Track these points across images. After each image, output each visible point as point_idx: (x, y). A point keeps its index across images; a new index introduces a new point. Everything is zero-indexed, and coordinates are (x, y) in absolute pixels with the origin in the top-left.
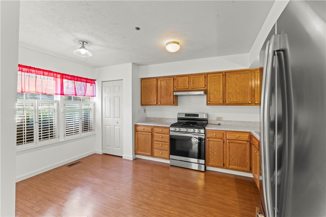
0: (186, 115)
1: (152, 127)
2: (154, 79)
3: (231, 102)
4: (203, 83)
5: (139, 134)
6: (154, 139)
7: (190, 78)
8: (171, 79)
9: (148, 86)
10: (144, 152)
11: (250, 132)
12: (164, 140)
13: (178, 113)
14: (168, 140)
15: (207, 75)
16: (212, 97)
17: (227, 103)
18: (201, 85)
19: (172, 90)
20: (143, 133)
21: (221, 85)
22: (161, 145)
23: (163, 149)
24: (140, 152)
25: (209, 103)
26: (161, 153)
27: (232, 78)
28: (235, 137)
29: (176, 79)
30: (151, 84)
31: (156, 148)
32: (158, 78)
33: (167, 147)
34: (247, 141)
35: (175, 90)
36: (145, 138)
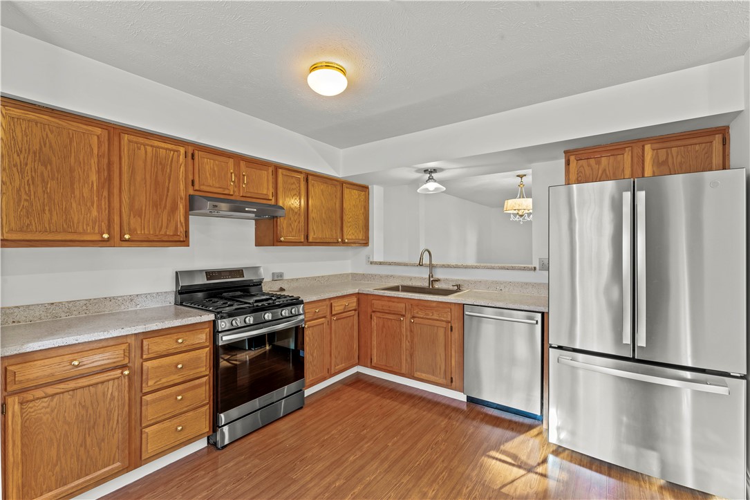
0: (210, 274)
1: (132, 341)
2: (90, 128)
3: (316, 238)
4: (268, 189)
5: (38, 399)
6: (144, 385)
7: (237, 165)
8: (174, 151)
9: (51, 147)
10: (79, 478)
11: (358, 293)
12: (191, 373)
13: (177, 273)
14: (205, 369)
15: (277, 167)
16: (285, 226)
17: (310, 240)
18: (265, 192)
19: (182, 190)
20: (72, 385)
21: (300, 199)
22: (179, 398)
23: (185, 409)
24: (51, 491)
25: (282, 239)
26: (179, 428)
27: (316, 189)
28: (342, 307)
29: (193, 155)
30: (71, 142)
31: (152, 422)
32: (114, 131)
33: (203, 392)
34: (355, 310)
35: (191, 192)
36: (84, 407)
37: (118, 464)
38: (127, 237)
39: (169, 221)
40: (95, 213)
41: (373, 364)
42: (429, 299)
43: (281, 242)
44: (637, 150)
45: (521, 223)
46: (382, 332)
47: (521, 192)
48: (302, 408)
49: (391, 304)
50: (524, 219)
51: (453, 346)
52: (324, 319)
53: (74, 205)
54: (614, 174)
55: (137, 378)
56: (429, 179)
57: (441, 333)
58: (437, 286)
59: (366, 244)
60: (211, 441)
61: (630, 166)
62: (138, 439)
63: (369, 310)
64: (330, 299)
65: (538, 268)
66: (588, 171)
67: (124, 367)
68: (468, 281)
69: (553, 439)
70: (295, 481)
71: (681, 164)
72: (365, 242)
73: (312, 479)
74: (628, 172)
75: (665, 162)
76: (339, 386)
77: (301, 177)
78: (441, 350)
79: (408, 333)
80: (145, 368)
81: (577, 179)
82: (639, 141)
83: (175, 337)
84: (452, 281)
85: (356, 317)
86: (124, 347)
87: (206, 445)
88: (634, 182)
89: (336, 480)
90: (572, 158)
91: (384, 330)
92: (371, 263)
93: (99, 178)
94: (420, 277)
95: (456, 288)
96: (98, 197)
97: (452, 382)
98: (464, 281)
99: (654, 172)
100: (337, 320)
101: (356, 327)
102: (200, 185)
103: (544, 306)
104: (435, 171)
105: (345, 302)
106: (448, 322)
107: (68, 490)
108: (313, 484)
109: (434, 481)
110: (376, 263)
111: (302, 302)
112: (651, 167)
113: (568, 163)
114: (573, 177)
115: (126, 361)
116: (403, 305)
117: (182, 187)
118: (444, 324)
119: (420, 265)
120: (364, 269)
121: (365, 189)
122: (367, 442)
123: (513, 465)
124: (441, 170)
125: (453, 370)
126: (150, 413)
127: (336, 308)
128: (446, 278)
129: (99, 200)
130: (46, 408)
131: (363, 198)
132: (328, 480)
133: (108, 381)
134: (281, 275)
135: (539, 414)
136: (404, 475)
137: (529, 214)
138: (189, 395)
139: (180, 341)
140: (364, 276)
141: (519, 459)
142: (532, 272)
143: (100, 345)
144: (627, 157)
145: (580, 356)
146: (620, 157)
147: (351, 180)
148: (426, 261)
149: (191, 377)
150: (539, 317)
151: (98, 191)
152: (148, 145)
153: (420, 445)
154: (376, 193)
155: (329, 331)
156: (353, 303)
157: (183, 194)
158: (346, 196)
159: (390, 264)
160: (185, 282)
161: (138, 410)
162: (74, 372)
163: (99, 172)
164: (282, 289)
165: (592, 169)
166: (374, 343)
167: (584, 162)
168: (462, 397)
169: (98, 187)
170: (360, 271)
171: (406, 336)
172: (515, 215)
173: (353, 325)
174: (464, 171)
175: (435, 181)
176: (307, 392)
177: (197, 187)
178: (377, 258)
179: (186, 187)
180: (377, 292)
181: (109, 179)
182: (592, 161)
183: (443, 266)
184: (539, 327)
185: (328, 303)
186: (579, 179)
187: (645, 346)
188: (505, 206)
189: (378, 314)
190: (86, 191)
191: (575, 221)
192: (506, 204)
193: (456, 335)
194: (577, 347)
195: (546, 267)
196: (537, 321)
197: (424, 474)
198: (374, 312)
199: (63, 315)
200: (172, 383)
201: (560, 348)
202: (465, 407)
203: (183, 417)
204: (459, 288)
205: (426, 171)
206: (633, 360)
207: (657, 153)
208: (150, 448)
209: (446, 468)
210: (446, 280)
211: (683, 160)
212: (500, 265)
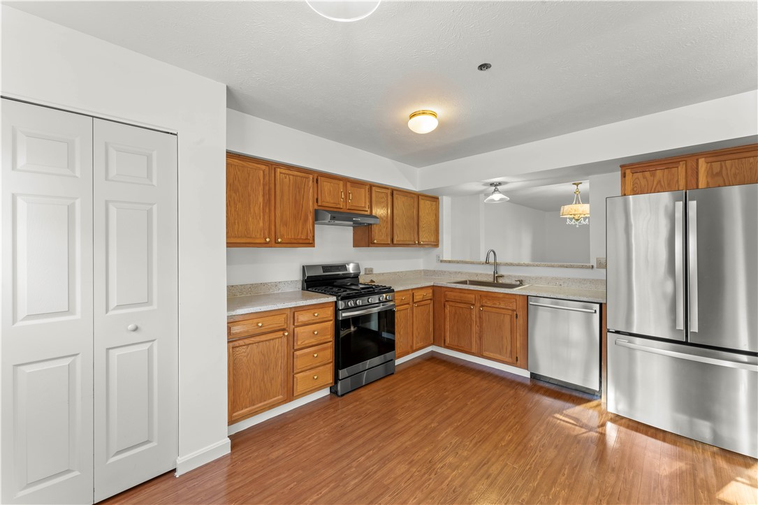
0: (325, 268)
1: (288, 312)
2: (259, 166)
3: (399, 241)
4: (365, 203)
5: (241, 346)
6: (295, 344)
7: (345, 186)
8: (306, 178)
9: (239, 180)
10: (261, 402)
11: (433, 286)
12: (322, 339)
13: (303, 267)
14: (330, 337)
15: (371, 186)
16: (377, 231)
17: (395, 242)
18: (363, 205)
19: (311, 206)
20: (258, 339)
21: (387, 210)
22: (316, 355)
23: (318, 364)
24: (246, 408)
25: (375, 241)
26: (316, 377)
27: (400, 201)
28: (421, 297)
29: (317, 180)
30: (249, 176)
31: (300, 370)
32: (272, 165)
33: (328, 354)
34: (431, 299)
35: (316, 207)
36: (263, 355)
37: (280, 397)
38: (279, 240)
39: (303, 228)
40: (261, 224)
41: (447, 345)
42: (497, 291)
43: (374, 243)
44: (691, 163)
45: (577, 226)
46: (455, 318)
47: (577, 198)
48: (393, 374)
49: (462, 295)
50: (580, 223)
51: (518, 330)
52: (407, 305)
53: (250, 219)
54: (669, 184)
55: (291, 339)
56: (495, 191)
57: (507, 319)
58: (501, 281)
59: (437, 245)
60: (333, 391)
61: (684, 177)
62: (292, 381)
63: (443, 300)
64: (412, 289)
65: (595, 266)
66: (643, 182)
67: (284, 330)
68: (530, 277)
69: (611, 408)
70: (400, 421)
71: (735, 175)
72: (436, 244)
73: (412, 421)
74: (682, 183)
75: (719, 174)
76: (419, 360)
77: (389, 192)
78: (507, 334)
79: (478, 320)
80: (295, 332)
81: (633, 189)
82: (693, 155)
83: (313, 311)
84: (515, 277)
85: (431, 305)
86: (284, 316)
87: (329, 393)
88: (686, 193)
89: (432, 423)
90: (628, 172)
91: (456, 317)
92: (441, 261)
93: (264, 200)
94: (486, 273)
95: (519, 283)
96: (263, 212)
97: (517, 360)
98: (526, 277)
99: (708, 183)
100: (418, 306)
101: (431, 314)
102: (322, 202)
103: (602, 298)
104: (500, 184)
105: (423, 293)
106: (513, 310)
107: (256, 409)
108: (414, 424)
109: (509, 430)
110: (445, 261)
111: (393, 291)
112: (705, 178)
113: (624, 175)
114: (629, 187)
115: (285, 327)
116: (473, 296)
117: (311, 203)
118: (510, 312)
119: (487, 263)
120: (434, 266)
121: (435, 199)
122: (450, 401)
123: (576, 425)
124: (505, 183)
125: (518, 351)
126: (299, 364)
127: (417, 297)
128: (509, 274)
129: (264, 215)
130: (245, 352)
131: (434, 207)
132: (425, 422)
133: (276, 338)
134: (371, 270)
135: (598, 390)
136: (484, 424)
137: (585, 219)
138: (321, 354)
139: (316, 315)
140: (434, 273)
141: (581, 421)
142: (590, 270)
143: (271, 314)
144: (681, 169)
145: (638, 340)
146: (674, 170)
147: (425, 193)
148: (491, 260)
149: (322, 342)
150: (597, 307)
151: (263, 209)
152: (291, 175)
153: (494, 406)
154: (446, 203)
155: (411, 315)
156: (429, 294)
157: (311, 209)
158: (421, 206)
159: (458, 262)
160: (309, 274)
161: (292, 361)
162: (259, 331)
163: (264, 196)
164: (372, 281)
165: (647, 180)
166: (448, 327)
167: (640, 175)
168: (526, 374)
169: (263, 205)
170: (431, 268)
171: (476, 322)
172: (571, 219)
173: (429, 312)
174: (526, 183)
175: (500, 192)
176: (398, 362)
177: (320, 204)
178: (446, 257)
179: (313, 204)
180: (449, 285)
181: (269, 200)
182: (647, 174)
183: (507, 264)
184: (597, 316)
185: (410, 292)
186: (635, 189)
187: (697, 331)
188: (561, 212)
189: (451, 303)
190: (256, 209)
191: (631, 226)
192: (562, 209)
193: (521, 321)
194: (635, 331)
195: (603, 265)
196: (595, 311)
197: (500, 425)
198: (447, 301)
199: (238, 294)
200: (310, 344)
201: (617, 332)
202: (528, 383)
203: (317, 370)
204: (521, 283)
205: (492, 184)
206: (686, 343)
207: (711, 166)
208: (299, 388)
209: (517, 422)
210: (509, 276)
211: (737, 171)
212: (560, 264)
